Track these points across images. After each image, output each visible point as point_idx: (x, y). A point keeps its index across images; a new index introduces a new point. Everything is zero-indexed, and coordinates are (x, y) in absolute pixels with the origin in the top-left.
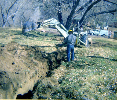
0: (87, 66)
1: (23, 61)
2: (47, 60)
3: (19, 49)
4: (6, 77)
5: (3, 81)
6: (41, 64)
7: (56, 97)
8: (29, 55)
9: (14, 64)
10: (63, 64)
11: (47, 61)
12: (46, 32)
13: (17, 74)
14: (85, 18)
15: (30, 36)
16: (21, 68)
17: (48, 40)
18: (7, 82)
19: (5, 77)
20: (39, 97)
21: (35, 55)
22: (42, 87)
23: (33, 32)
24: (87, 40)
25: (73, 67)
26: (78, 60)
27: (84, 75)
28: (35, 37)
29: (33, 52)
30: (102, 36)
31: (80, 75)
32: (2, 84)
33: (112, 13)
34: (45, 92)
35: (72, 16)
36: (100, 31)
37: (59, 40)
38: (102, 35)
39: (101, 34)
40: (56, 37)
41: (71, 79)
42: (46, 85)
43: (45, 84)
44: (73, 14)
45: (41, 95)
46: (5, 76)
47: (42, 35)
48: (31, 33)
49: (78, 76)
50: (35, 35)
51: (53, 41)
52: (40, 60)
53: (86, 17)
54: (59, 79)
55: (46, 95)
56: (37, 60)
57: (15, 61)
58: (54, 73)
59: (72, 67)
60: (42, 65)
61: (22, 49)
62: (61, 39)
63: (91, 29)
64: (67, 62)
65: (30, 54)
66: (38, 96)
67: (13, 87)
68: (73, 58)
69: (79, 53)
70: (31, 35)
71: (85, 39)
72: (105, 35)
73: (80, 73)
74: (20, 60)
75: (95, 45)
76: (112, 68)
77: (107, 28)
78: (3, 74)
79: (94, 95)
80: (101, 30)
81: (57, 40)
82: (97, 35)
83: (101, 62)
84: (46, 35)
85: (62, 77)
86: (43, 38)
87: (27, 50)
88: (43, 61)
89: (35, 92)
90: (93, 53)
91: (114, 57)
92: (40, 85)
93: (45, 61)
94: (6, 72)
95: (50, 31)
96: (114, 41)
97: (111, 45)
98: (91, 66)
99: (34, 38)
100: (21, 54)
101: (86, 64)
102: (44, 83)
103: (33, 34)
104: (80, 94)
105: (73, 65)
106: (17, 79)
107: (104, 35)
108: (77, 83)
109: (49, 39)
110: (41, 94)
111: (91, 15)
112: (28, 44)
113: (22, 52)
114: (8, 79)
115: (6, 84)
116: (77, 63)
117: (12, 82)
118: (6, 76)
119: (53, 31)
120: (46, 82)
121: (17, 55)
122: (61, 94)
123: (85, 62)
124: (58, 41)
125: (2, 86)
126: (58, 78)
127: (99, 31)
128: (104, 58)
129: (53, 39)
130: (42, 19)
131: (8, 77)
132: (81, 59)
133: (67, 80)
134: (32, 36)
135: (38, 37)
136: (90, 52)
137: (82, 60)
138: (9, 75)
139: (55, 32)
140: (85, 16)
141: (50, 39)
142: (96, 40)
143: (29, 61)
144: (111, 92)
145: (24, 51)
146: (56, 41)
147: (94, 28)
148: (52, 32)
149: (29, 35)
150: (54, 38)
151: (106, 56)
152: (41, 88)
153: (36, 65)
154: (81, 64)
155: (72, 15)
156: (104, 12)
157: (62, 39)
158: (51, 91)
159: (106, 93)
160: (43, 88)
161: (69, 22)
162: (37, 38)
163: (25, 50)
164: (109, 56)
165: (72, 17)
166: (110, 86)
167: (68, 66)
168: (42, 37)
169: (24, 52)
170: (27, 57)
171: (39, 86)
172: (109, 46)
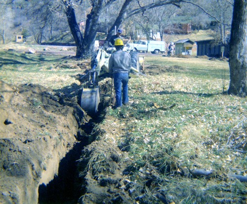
0: (161, 111)
1: (25, 115)
2: (71, 109)
3: (6, 91)
4: (13, 151)
5: (9, 160)
6: (63, 118)
7: (140, 176)
8: (30, 103)
9: (10, 123)
10: (110, 113)
11: (72, 111)
12: (36, 52)
13: (29, 141)
14: (125, 17)
15: (6, 64)
16: (27, 130)
17: (50, 68)
18: (19, 161)
19: (10, 150)
20: (99, 181)
21: (42, 100)
22: (99, 161)
23: (11, 55)
24: (138, 62)
25: (132, 116)
26: (137, 102)
27: (167, 128)
28: (18, 65)
29: (36, 95)
30: (153, 53)
31: (158, 130)
32: (9, 166)
33: (176, 5)
34: (108, 170)
35: (98, 14)
36: (149, 42)
37: (75, 68)
38: (153, 51)
39: (151, 49)
40: (66, 62)
41: (148, 139)
42: (107, 156)
43: (105, 155)
44: (98, 10)
45: (101, 177)
46: (8, 149)
47: (33, 59)
48: (8, 57)
49: (155, 132)
50: (18, 60)
51: (62, 71)
52: (57, 110)
53: (125, 15)
54: (119, 142)
55: (114, 175)
56: (50, 111)
57: (9, 116)
58: (103, 133)
59: (130, 116)
60: (65, 119)
61: (12, 90)
62: (78, 65)
63: (127, 40)
64: (118, 108)
65: (31, 99)
66: (97, 180)
67: (33, 169)
68: (126, 100)
69: (132, 88)
70: (9, 62)
71: (135, 61)
72: (159, 50)
73: (156, 126)
74: (17, 113)
75: (153, 70)
76: (210, 109)
77: (161, 37)
78: (4, 146)
79: (211, 162)
80: (151, 42)
81: (71, 68)
82: (143, 52)
83: (184, 101)
84: (41, 60)
85: (121, 138)
86: (39, 66)
87: (23, 91)
88: (63, 111)
89: (86, 173)
90: (158, 85)
91: (202, 90)
92: (94, 157)
93: (68, 112)
94: (8, 141)
95: (44, 50)
96: (181, 61)
97: (182, 69)
98: (169, 111)
99: (17, 67)
100: (13, 101)
101: (156, 107)
102: (101, 151)
103: (13, 58)
104: (186, 163)
105: (130, 113)
106: (35, 153)
107: (157, 51)
108: (163, 145)
109: (52, 66)
110: (102, 174)
111: (136, 11)
112: (11, 80)
113: (13, 97)
114: (18, 154)
115: (16, 164)
116: (136, 107)
117: (28, 160)
118: (12, 148)
119: (51, 51)
120: (107, 151)
121: (4, 104)
122: (148, 169)
123: (153, 105)
124: (72, 70)
125: (8, 170)
126: (115, 140)
127: (147, 43)
128: (185, 93)
129: (62, 67)
130: (18, 25)
131: (17, 150)
132: (143, 99)
133: (140, 142)
134: (11, 63)
135: (25, 64)
136: (153, 85)
137: (145, 101)
138: (19, 145)
139: (57, 53)
140: (124, 12)
141: (55, 66)
142: (148, 62)
143: (35, 114)
144: (237, 153)
145: (16, 94)
146: (68, 70)
147: (133, 39)
148: (50, 53)
149: (3, 62)
150: (64, 64)
151: (187, 89)
152: (97, 162)
153: (52, 121)
154: (147, 110)
155: (98, 12)
156: (161, 3)
157: (82, 64)
158: (118, 167)
159: (231, 156)
160: (103, 162)
161: (92, 27)
162: (24, 66)
163: (20, 92)
164: (192, 89)
165: (98, 16)
166: (233, 142)
167: (121, 116)
168: (34, 64)
169: (18, 97)
170: (27, 106)
171: (92, 160)
172: (177, 70)
